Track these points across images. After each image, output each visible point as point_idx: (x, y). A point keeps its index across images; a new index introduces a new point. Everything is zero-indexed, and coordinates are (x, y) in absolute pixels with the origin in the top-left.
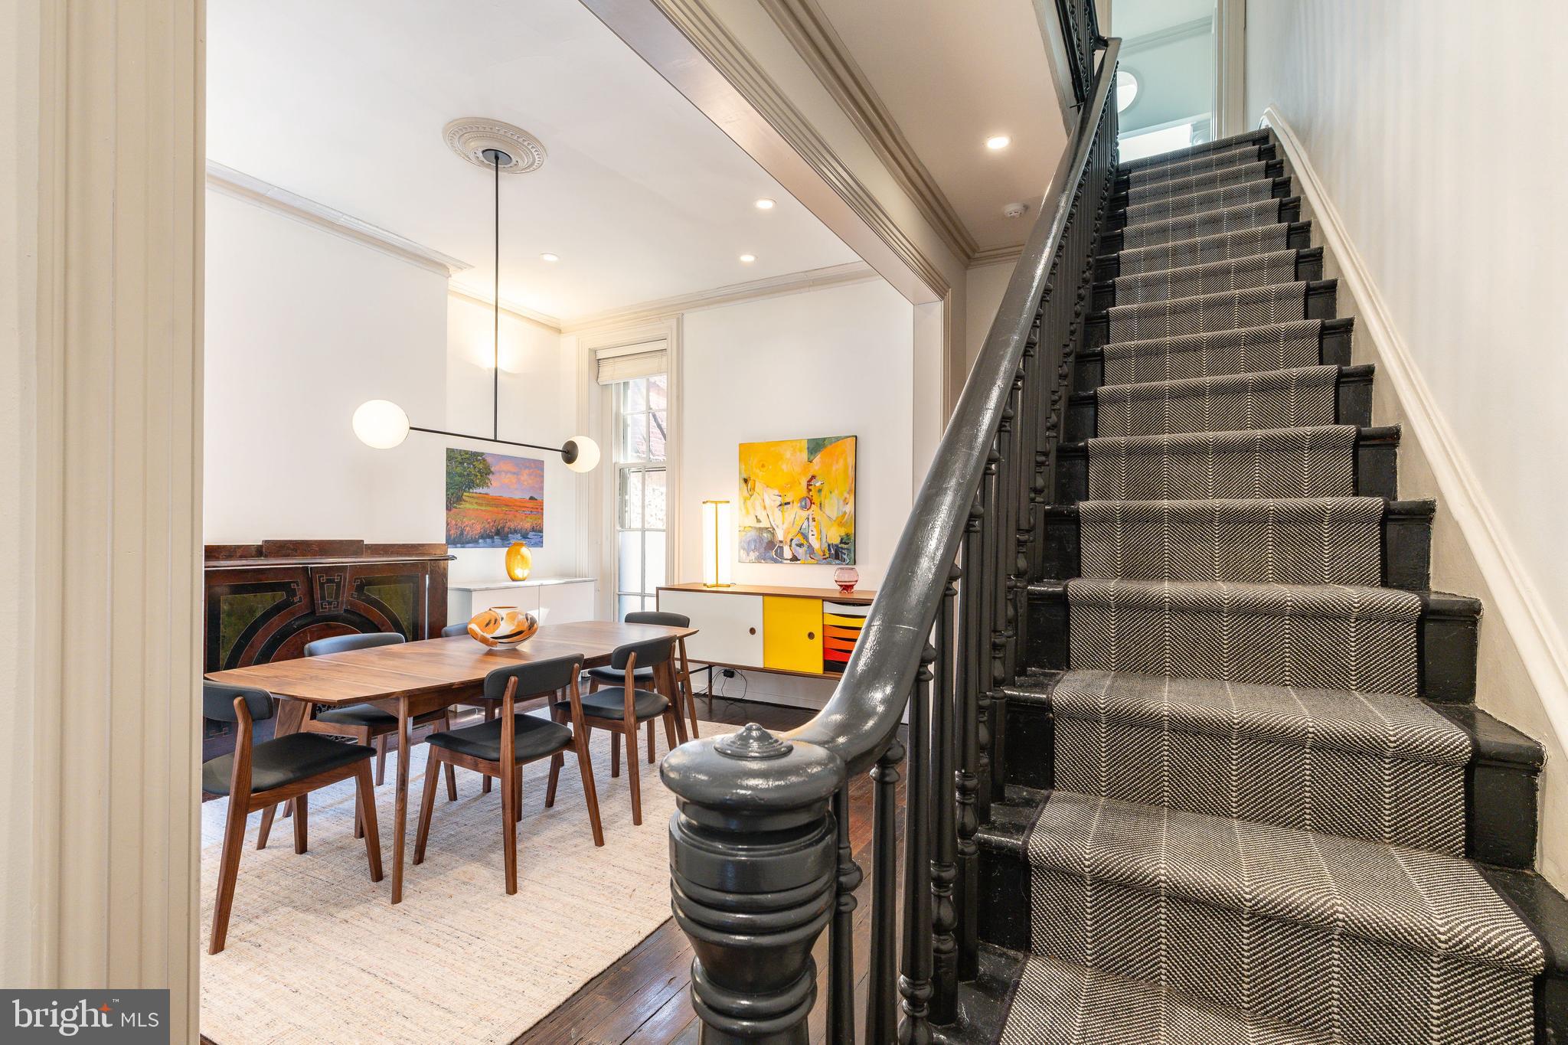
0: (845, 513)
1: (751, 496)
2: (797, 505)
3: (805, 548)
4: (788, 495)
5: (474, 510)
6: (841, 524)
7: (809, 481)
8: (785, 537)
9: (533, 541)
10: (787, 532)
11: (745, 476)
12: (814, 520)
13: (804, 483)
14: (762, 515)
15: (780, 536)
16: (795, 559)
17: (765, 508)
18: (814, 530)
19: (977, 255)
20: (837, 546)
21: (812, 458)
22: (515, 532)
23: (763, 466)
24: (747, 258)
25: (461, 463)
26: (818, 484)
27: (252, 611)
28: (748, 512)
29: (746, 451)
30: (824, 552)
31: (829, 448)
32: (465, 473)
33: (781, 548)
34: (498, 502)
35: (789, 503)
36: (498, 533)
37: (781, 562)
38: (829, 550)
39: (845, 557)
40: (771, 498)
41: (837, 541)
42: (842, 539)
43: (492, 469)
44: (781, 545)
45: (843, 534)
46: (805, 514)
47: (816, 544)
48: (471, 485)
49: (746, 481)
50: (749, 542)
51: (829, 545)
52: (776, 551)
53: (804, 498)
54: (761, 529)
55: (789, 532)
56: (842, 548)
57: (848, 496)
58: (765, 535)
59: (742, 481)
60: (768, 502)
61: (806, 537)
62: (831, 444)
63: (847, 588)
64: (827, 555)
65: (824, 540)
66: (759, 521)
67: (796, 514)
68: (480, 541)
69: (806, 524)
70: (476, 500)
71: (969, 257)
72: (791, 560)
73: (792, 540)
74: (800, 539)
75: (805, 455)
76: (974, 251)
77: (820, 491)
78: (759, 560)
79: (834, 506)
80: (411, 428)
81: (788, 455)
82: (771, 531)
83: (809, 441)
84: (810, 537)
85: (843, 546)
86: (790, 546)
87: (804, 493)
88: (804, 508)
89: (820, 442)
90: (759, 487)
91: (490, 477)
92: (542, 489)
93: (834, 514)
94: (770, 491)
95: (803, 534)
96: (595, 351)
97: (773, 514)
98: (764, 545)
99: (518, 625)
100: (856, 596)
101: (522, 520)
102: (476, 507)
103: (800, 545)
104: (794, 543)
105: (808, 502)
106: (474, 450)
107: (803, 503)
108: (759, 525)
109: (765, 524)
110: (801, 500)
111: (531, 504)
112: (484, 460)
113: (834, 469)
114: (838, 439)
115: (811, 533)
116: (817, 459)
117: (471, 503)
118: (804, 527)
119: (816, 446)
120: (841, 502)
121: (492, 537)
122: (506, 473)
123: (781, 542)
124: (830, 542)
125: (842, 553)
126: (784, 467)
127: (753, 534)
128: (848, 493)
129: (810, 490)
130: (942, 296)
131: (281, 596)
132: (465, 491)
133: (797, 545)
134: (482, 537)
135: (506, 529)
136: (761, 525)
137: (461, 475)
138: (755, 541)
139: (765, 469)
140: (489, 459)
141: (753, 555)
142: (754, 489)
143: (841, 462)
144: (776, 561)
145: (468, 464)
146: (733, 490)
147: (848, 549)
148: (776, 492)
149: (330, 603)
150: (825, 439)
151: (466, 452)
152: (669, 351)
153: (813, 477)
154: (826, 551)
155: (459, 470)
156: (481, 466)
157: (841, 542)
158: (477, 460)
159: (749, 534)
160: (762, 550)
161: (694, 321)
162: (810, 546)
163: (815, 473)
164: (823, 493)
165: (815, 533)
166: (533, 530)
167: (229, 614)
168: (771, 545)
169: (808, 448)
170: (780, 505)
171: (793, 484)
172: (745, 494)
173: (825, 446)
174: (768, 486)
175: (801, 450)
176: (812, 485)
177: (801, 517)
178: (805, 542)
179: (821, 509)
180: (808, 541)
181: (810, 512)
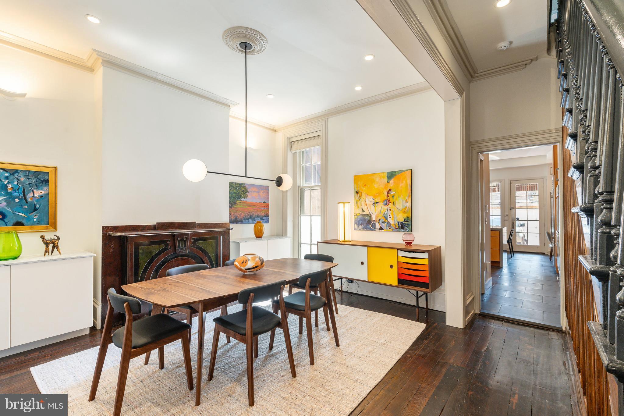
0: (406, 207)
1: (360, 199)
2: (382, 203)
3: (386, 224)
4: (378, 199)
5: (241, 208)
6: (404, 212)
7: (388, 192)
8: (376, 219)
9: (265, 221)
10: (377, 217)
11: (357, 190)
12: (390, 210)
13: (385, 193)
14: (365, 209)
15: (374, 218)
16: (381, 229)
17: (366, 205)
18: (391, 215)
19: (476, 75)
20: (402, 223)
21: (389, 181)
22: (258, 217)
23: (365, 185)
24: (358, 88)
25: (236, 188)
26: (392, 193)
27: (151, 253)
28: (358, 207)
29: (357, 179)
30: (396, 225)
31: (398, 175)
32: (237, 192)
33: (375, 224)
34: (250, 205)
35: (378, 203)
36: (251, 217)
37: (374, 230)
38: (398, 224)
39: (407, 228)
40: (369, 200)
41: (402, 220)
42: (405, 219)
43: (248, 191)
45: (405, 217)
46: (386, 207)
47: (391, 222)
48: (240, 197)
49: (357, 193)
50: (359, 221)
51: (398, 222)
52: (372, 225)
53: (386, 200)
54: (365, 215)
55: (378, 216)
56: (405, 224)
57: (408, 199)
58: (367, 217)
59: (355, 193)
60: (368, 202)
61: (386, 219)
63: (409, 243)
64: (397, 227)
65: (396, 220)
66: (363, 211)
67: (381, 207)
68: (244, 221)
69: (386, 212)
70: (242, 204)
71: (472, 76)
73: (379, 220)
74: (384, 219)
75: (386, 180)
76: (475, 73)
77: (393, 196)
78: (364, 229)
79: (400, 203)
80: (208, 172)
81: (377, 180)
82: (370, 216)
83: (388, 173)
84: (389, 219)
85: (405, 222)
86: (379, 223)
87: (386, 198)
88: (386, 205)
89: (394, 173)
90: (363, 196)
91: (247, 194)
92: (268, 198)
93: (401, 208)
94: (368, 197)
95: (385, 217)
96: (290, 138)
97: (370, 208)
98: (366, 222)
99: (256, 263)
100: (414, 248)
101: (260, 212)
102: (241, 206)
103: (384, 222)
104: (381, 221)
105: (387, 202)
106: (241, 183)
107: (385, 203)
109: (366, 212)
110: (384, 201)
111: (264, 205)
112: (245, 187)
113: (400, 186)
114: (402, 171)
115: (389, 217)
116: (392, 181)
117: (240, 205)
118: (385, 213)
119: (391, 175)
120: (404, 202)
121: (248, 219)
122: (254, 192)
123: (374, 221)
124: (399, 221)
125: (405, 226)
126: (376, 186)
127: (361, 217)
128: (408, 197)
129: (389, 196)
130: (461, 94)
131: (162, 246)
132: (237, 200)
133: (382, 222)
134: (244, 219)
135: (254, 216)
136: (364, 213)
137: (236, 193)
138: (362, 220)
139: (366, 187)
140: (247, 186)
141: (361, 227)
142: (361, 196)
143: (404, 182)
144: (372, 230)
145: (238, 188)
146: (352, 197)
147: (408, 224)
148: (372, 198)
149: (182, 249)
150: (395, 172)
151: (238, 184)
152: (321, 135)
153: (390, 190)
154: (397, 225)
155: (235, 191)
156: (244, 189)
157: (405, 221)
158: (242, 187)
159: (359, 217)
160: (365, 225)
161: (332, 121)
162: (389, 223)
163: (391, 188)
164: (395, 197)
165: (391, 216)
166: (265, 216)
167: (142, 254)
168: (369, 222)
169: (387, 176)
170: (374, 204)
171: (380, 193)
172: (357, 199)
173: (395, 175)
174: (367, 195)
175: (384, 178)
176: (389, 194)
177: (384, 209)
178: (386, 221)
179: (394, 205)
180: (388, 221)
181: (389, 206)
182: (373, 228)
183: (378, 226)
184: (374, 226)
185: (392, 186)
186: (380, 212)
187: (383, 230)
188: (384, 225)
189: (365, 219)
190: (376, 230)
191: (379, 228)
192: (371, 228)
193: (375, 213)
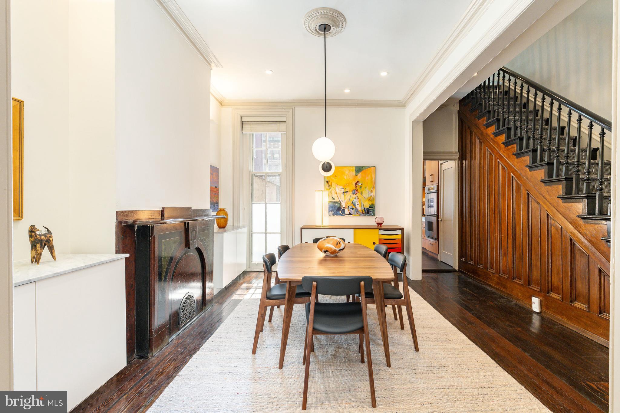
0: (371, 196)
1: (330, 188)
2: (351, 193)
4: (347, 188)
6: (370, 200)
7: (356, 183)
8: (346, 205)
10: (346, 204)
11: (327, 180)
12: (358, 198)
13: (354, 184)
14: (335, 197)
15: (343, 205)
16: (350, 214)
17: (336, 194)
18: (358, 202)
20: (368, 209)
21: (357, 174)
23: (336, 176)
24: (347, 91)
26: (360, 185)
30: (363, 211)
31: (365, 170)
33: (344, 210)
35: (347, 192)
37: (344, 216)
38: (365, 210)
39: (371, 213)
40: (339, 190)
41: (368, 207)
42: (370, 206)
44: (344, 209)
45: (370, 204)
46: (354, 196)
49: (327, 182)
50: (329, 208)
51: (365, 209)
52: (342, 211)
53: (354, 190)
56: (370, 210)
57: (372, 189)
58: (337, 205)
59: (326, 183)
61: (355, 205)
62: (365, 169)
63: (380, 224)
64: (364, 212)
65: (363, 206)
66: (334, 199)
67: (350, 196)
69: (355, 200)
72: (348, 215)
73: (349, 207)
74: (352, 206)
75: (354, 173)
77: (361, 187)
78: (334, 215)
79: (366, 194)
81: (347, 172)
82: (340, 203)
83: (356, 167)
84: (357, 206)
85: (370, 208)
86: (348, 209)
87: (354, 188)
88: (354, 194)
89: (361, 168)
90: (333, 185)
93: (367, 197)
94: (338, 186)
95: (353, 204)
96: (241, 117)
97: (340, 196)
98: (336, 209)
103: (352, 209)
105: (355, 192)
107: (354, 192)
108: (334, 201)
109: (336, 200)
110: (353, 191)
113: (367, 179)
114: (368, 167)
115: (357, 204)
116: (360, 175)
118: (354, 201)
119: (359, 169)
120: (370, 192)
123: (344, 207)
124: (365, 207)
125: (370, 211)
126: (345, 177)
127: (331, 204)
128: (373, 188)
129: (357, 187)
133: (351, 209)
138: (332, 207)
139: (336, 178)
141: (331, 213)
142: (331, 186)
143: (370, 176)
144: (341, 215)
146: (322, 186)
147: (372, 210)
148: (341, 187)
150: (363, 167)
152: (287, 122)
153: (358, 182)
154: (364, 210)
157: (370, 207)
159: (329, 204)
160: (335, 211)
161: (302, 111)
162: (357, 209)
163: (359, 180)
164: (362, 188)
165: (359, 204)
168: (339, 209)
169: (356, 170)
170: (344, 192)
171: (349, 184)
172: (327, 187)
173: (362, 170)
174: (338, 185)
175: (352, 171)
176: (357, 185)
177: (353, 198)
178: (355, 208)
179: (361, 194)
180: (356, 207)
181: (357, 195)
182: (343, 214)
183: (347, 212)
184: (343, 212)
185: (359, 178)
186: (349, 200)
187: (351, 215)
188: (353, 211)
189: (335, 206)
190: (346, 215)
191: (348, 213)
192: (341, 213)
193: (345, 201)
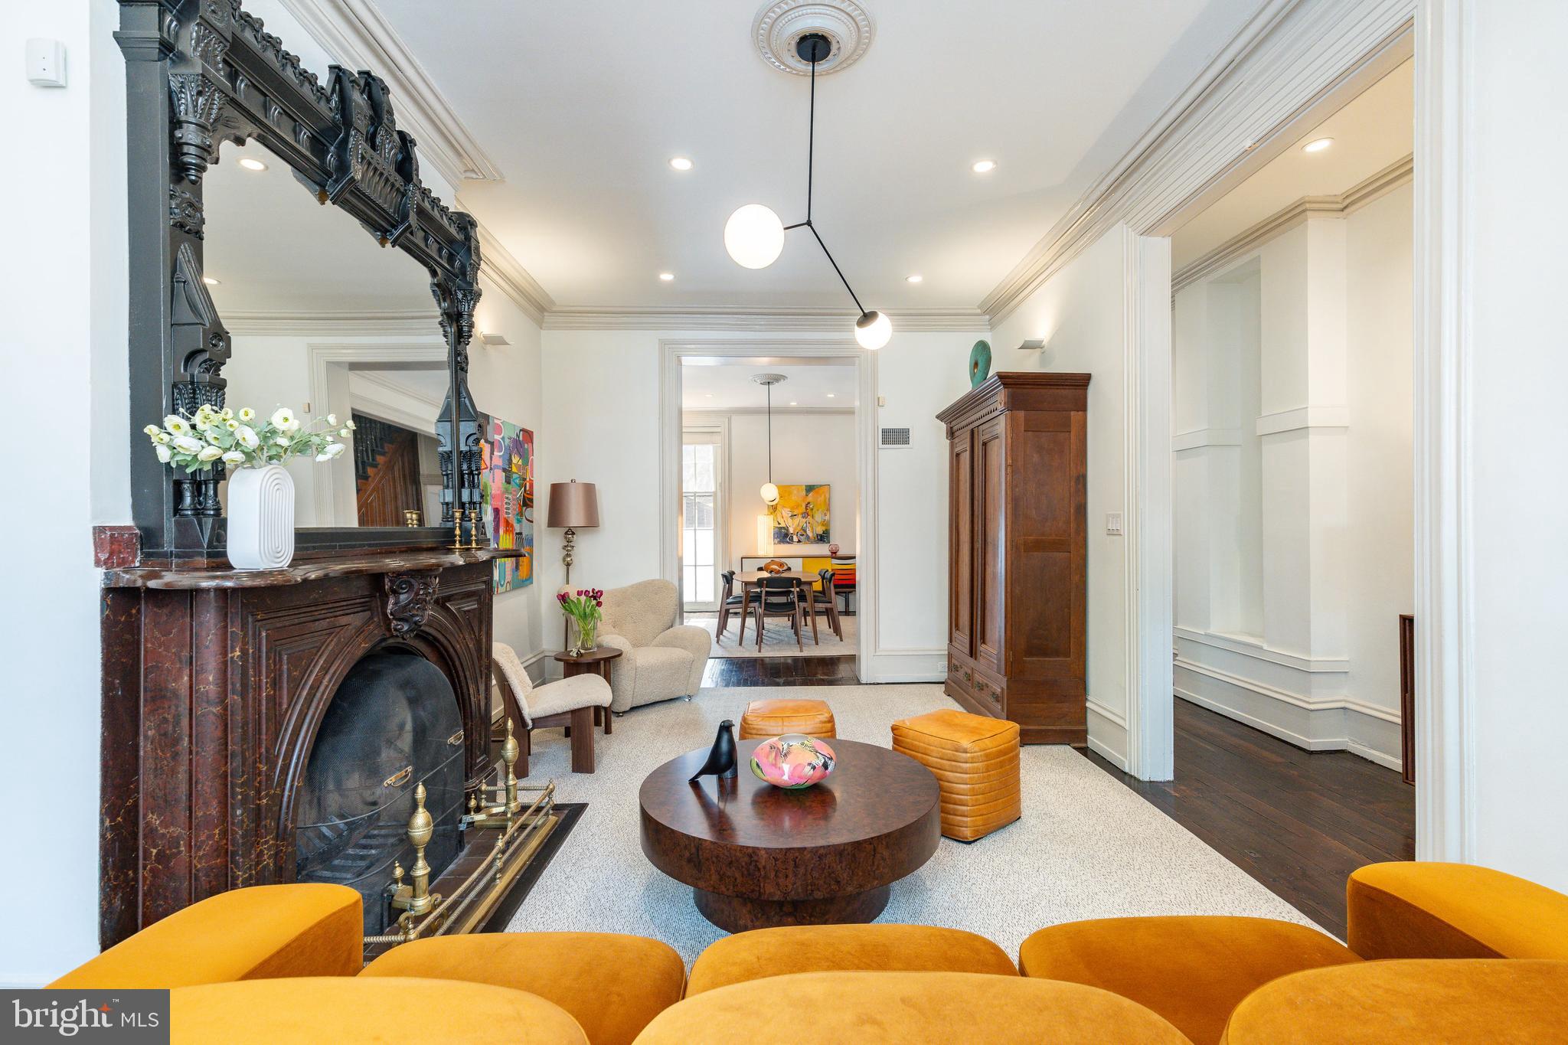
0: (825, 520)
1: (775, 512)
2: (800, 516)
3: (804, 537)
4: (796, 511)
6: (823, 525)
7: (807, 505)
8: (794, 531)
10: (795, 529)
12: (809, 523)
13: (804, 506)
14: (781, 522)
15: (791, 530)
16: (799, 541)
17: (783, 518)
18: (809, 527)
20: (821, 535)
21: (808, 494)
23: (782, 497)
26: (811, 506)
30: (814, 537)
31: (817, 489)
33: (792, 536)
35: (796, 515)
37: (792, 543)
38: (817, 536)
39: (825, 539)
40: (786, 513)
41: (821, 533)
42: (824, 532)
45: (824, 529)
46: (804, 520)
47: (810, 534)
50: (774, 534)
52: (789, 538)
53: (804, 513)
54: (781, 528)
56: (824, 536)
57: (826, 512)
58: (783, 530)
60: (784, 515)
61: (805, 531)
62: (817, 487)
63: (831, 552)
64: (816, 539)
65: (815, 532)
66: (779, 524)
67: (799, 520)
69: (805, 524)
72: (797, 542)
73: (797, 532)
74: (802, 532)
75: (804, 493)
77: (812, 509)
78: (780, 542)
79: (819, 517)
82: (786, 529)
83: (806, 486)
84: (808, 531)
85: (824, 534)
86: (797, 535)
87: (804, 510)
88: (804, 517)
89: (812, 487)
90: (779, 508)
93: (820, 520)
94: (785, 509)
95: (803, 529)
97: (787, 520)
98: (783, 535)
103: (802, 535)
105: (805, 515)
108: (779, 526)
109: (783, 525)
110: (802, 514)
113: (819, 499)
114: (821, 486)
115: (808, 529)
116: (811, 495)
118: (804, 526)
119: (810, 489)
120: (823, 515)
123: (792, 533)
124: (817, 533)
125: (823, 538)
126: (793, 498)
129: (807, 509)
133: (800, 535)
136: (781, 525)
138: (777, 533)
141: (776, 540)
142: (778, 511)
143: (823, 496)
144: (789, 543)
146: (769, 513)
147: (826, 536)
150: (814, 485)
152: (721, 433)
153: (809, 503)
159: (773, 531)
160: (782, 538)
161: (741, 420)
162: (807, 535)
163: (809, 501)
164: (814, 510)
165: (810, 529)
168: (786, 535)
169: (806, 489)
170: (791, 516)
171: (798, 506)
172: (772, 511)
173: (814, 489)
174: (784, 507)
175: (802, 490)
176: (808, 507)
177: (802, 522)
179: (813, 518)
180: (806, 533)
181: (807, 519)
182: (791, 541)
183: (795, 539)
184: (792, 539)
185: (810, 499)
186: (798, 525)
187: (801, 543)
188: (802, 538)
189: (781, 532)
190: (794, 542)
191: (797, 540)
192: (788, 540)
193: (793, 526)
